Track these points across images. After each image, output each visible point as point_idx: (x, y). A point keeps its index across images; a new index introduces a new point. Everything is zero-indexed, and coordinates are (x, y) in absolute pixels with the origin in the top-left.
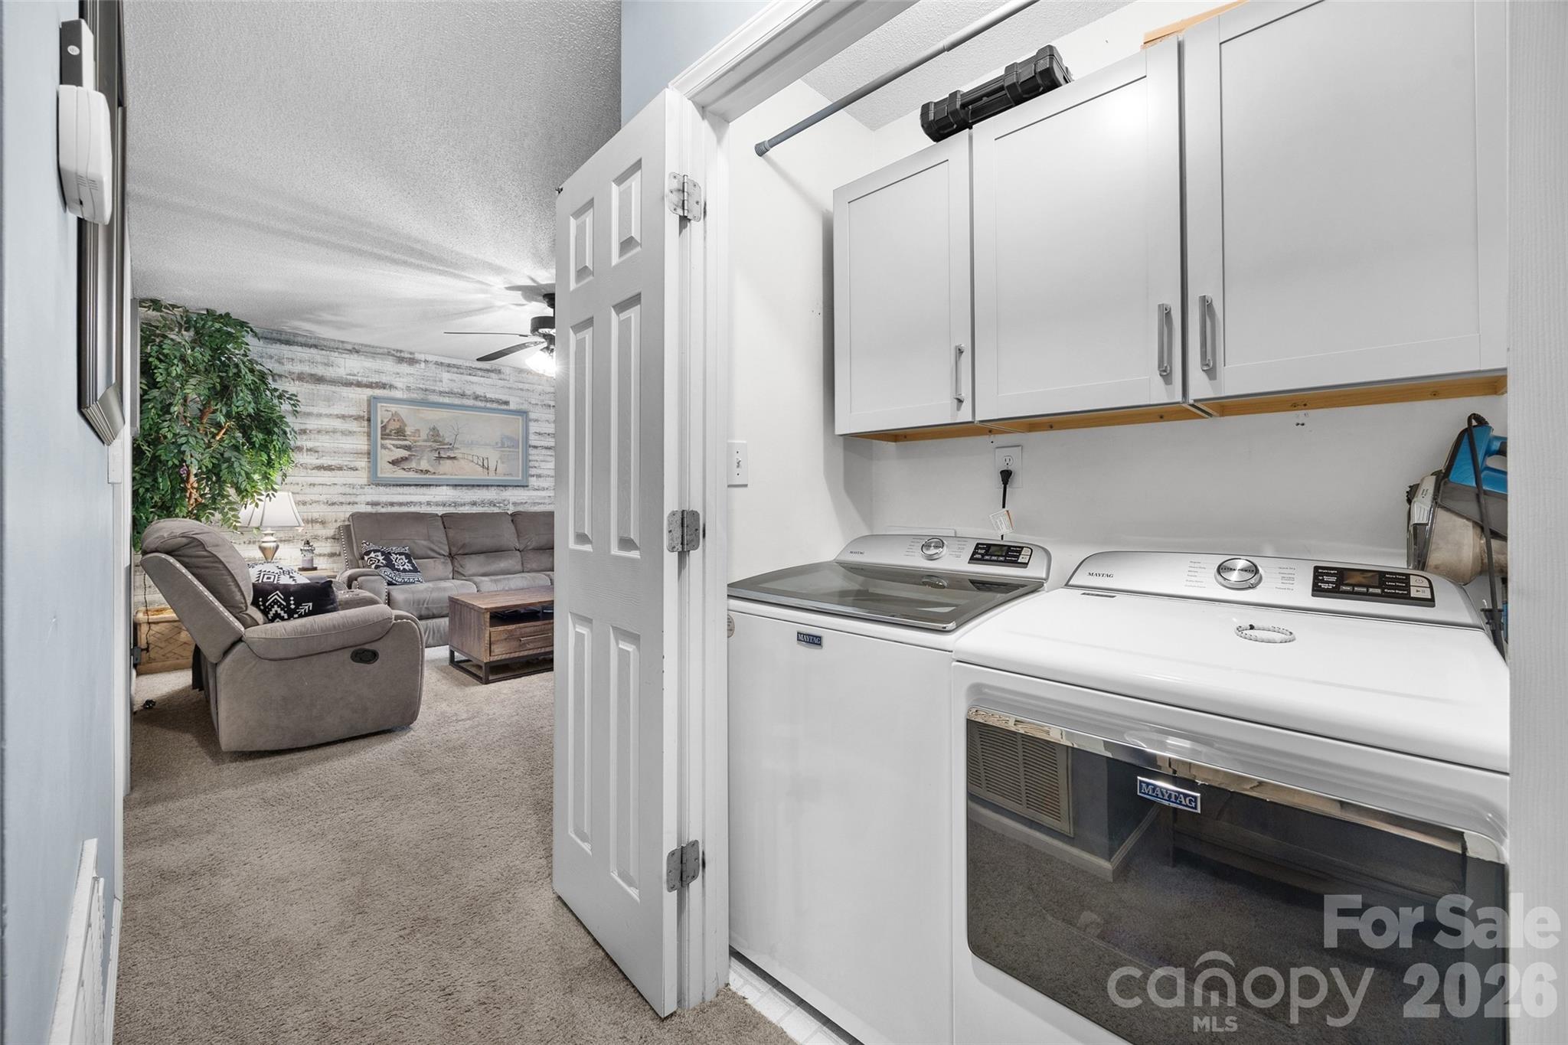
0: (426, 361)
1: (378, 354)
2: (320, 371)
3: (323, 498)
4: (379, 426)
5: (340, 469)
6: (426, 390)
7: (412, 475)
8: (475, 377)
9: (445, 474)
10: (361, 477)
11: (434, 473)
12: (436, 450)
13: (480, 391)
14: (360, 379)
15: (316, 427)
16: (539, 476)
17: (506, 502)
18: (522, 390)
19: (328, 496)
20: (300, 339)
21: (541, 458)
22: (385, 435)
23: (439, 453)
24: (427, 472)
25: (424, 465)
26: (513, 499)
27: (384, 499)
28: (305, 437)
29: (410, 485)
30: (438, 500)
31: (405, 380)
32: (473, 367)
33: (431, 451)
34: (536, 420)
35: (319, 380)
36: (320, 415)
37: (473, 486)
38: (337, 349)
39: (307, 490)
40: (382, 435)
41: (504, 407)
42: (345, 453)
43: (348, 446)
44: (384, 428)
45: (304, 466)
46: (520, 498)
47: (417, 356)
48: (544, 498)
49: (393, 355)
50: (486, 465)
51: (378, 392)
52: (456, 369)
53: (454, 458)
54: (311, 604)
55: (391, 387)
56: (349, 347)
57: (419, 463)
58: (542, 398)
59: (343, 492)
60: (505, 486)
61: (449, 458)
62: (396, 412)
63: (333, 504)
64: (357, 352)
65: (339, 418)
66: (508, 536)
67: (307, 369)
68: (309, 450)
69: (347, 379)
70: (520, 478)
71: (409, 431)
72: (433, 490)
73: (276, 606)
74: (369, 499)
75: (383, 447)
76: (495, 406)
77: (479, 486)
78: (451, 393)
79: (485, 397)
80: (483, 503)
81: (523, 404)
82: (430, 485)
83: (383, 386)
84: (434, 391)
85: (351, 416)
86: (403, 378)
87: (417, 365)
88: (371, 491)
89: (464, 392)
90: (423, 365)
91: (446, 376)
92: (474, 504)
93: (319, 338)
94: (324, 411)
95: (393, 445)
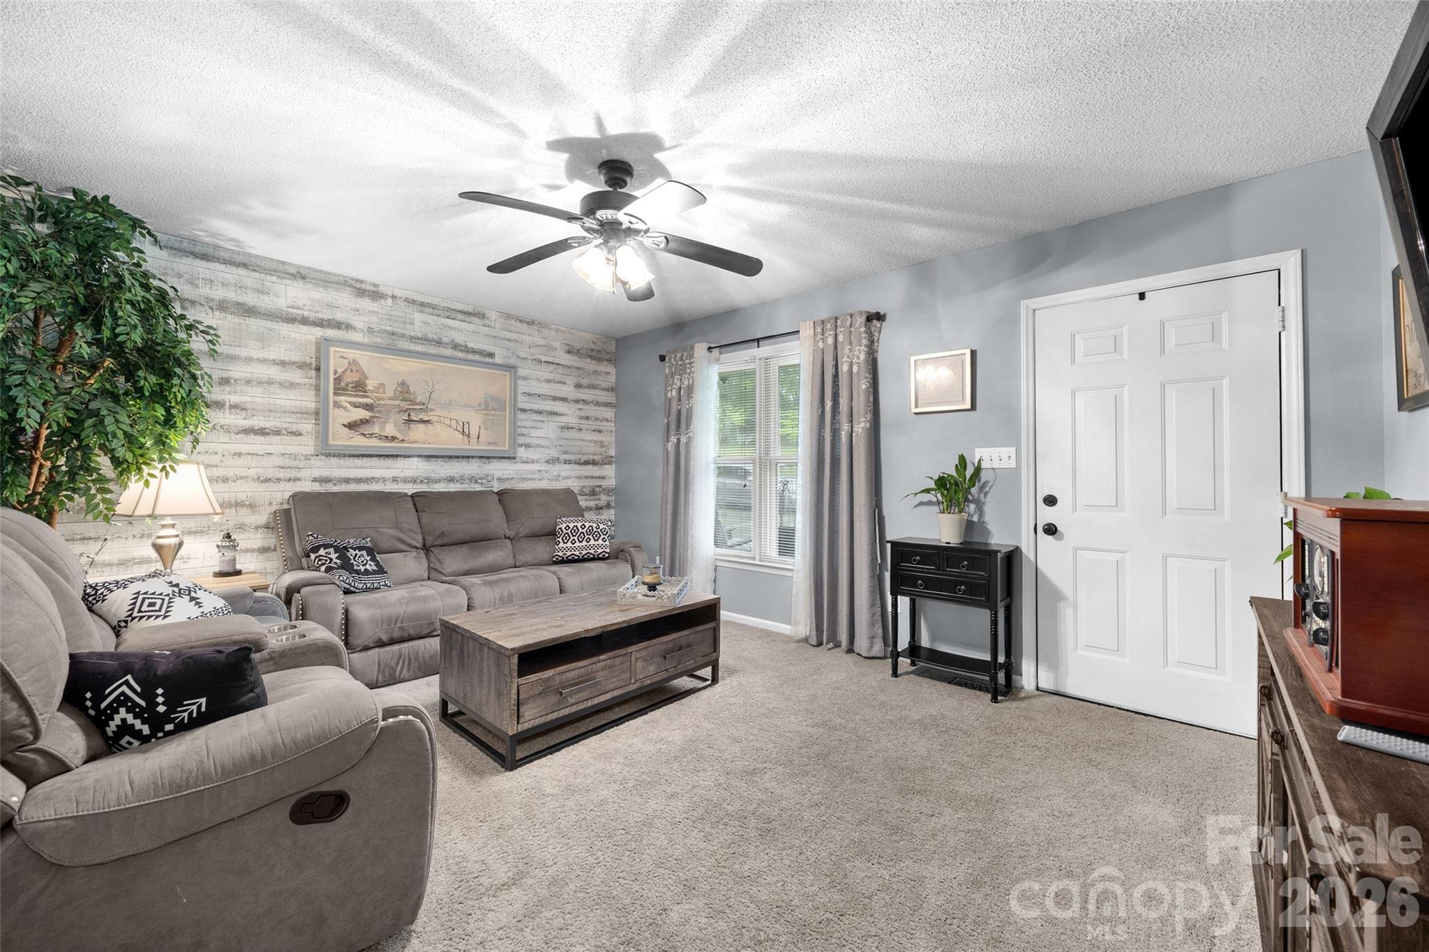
0: (394, 297)
1: (332, 282)
2: (250, 299)
3: (252, 473)
4: (332, 377)
5: (277, 433)
6: (393, 334)
7: (374, 442)
8: (454, 321)
9: (416, 442)
10: (306, 445)
11: (403, 440)
12: (405, 411)
13: (460, 339)
14: (306, 314)
15: (243, 375)
16: (528, 446)
17: (489, 478)
18: (509, 340)
19: (261, 470)
20: (222, 254)
21: (531, 424)
22: (339, 389)
23: (409, 415)
24: (394, 438)
25: (390, 430)
26: (498, 474)
27: (337, 473)
28: (227, 389)
29: (371, 456)
30: (407, 475)
31: (365, 319)
32: (452, 307)
33: (400, 412)
34: (525, 378)
35: (249, 311)
36: (249, 360)
37: (450, 457)
38: (275, 271)
39: (230, 461)
40: (335, 389)
41: (490, 360)
42: (285, 412)
43: (288, 403)
44: (338, 380)
45: (226, 429)
46: (505, 472)
47: (382, 289)
48: (534, 472)
49: (351, 286)
50: (467, 432)
51: (330, 333)
52: (431, 310)
53: (428, 422)
54: (203, 700)
55: (348, 327)
56: (293, 271)
57: (383, 428)
58: (531, 351)
59: (282, 465)
60: (489, 458)
61: (422, 421)
62: (354, 361)
63: (267, 481)
64: (304, 278)
65: (277, 364)
66: (496, 520)
67: (231, 295)
68: (234, 407)
69: (288, 313)
70: (507, 448)
71: (371, 383)
72: (401, 463)
73: (122, 710)
74: (317, 473)
75: (337, 405)
76: (477, 357)
77: (457, 457)
78: (424, 340)
79: (466, 347)
80: (462, 479)
81: (510, 357)
82: (397, 456)
83: (338, 325)
84: (403, 336)
85: (294, 363)
86: (363, 315)
87: (383, 301)
88: (319, 463)
89: (441, 339)
90: (389, 301)
91: (418, 317)
92: (451, 480)
93: (250, 255)
94: (255, 354)
95: (350, 403)
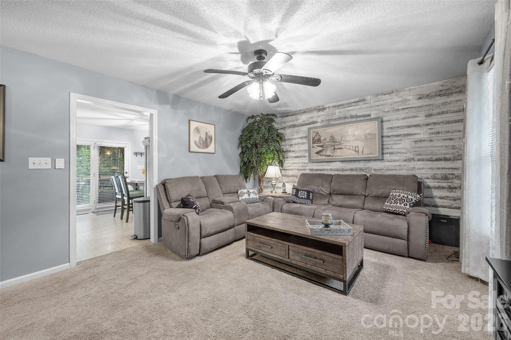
0: (329, 107)
1: (312, 110)
2: (295, 123)
3: (296, 168)
4: (312, 139)
5: (301, 157)
6: (329, 120)
7: (323, 157)
8: (351, 107)
9: (337, 156)
10: (306, 160)
11: (332, 156)
12: (333, 146)
13: (354, 113)
14: (306, 122)
15: (294, 143)
16: (391, 153)
17: (369, 169)
18: (378, 106)
19: (298, 167)
20: (290, 114)
21: (393, 142)
23: (334, 147)
24: (330, 156)
25: (328, 153)
26: (374, 167)
27: (315, 168)
28: (291, 147)
29: (324, 162)
30: (335, 168)
31: (321, 118)
32: (350, 102)
33: (331, 146)
34: (389, 121)
35: (294, 126)
36: (295, 138)
37: (351, 161)
38: (299, 113)
39: (292, 165)
40: (313, 142)
41: (368, 118)
42: (302, 151)
43: (303, 148)
44: (313, 139)
45: (291, 157)
46: (378, 166)
47: (326, 106)
48: (396, 166)
49: (317, 109)
50: (357, 149)
51: (312, 126)
52: (342, 107)
53: (341, 148)
55: (316, 122)
56: (302, 111)
57: (326, 153)
58: (392, 106)
59: (302, 165)
60: (369, 160)
61: (339, 148)
62: (317, 133)
63: (299, 170)
64: (305, 112)
65: (300, 138)
67: (291, 123)
68: (293, 151)
69: (302, 123)
70: (377, 155)
71: (322, 139)
72: (333, 164)
74: (310, 168)
75: (313, 147)
76: (362, 118)
77: (354, 161)
78: (340, 118)
79: (357, 115)
80: (356, 170)
81: (379, 113)
82: (332, 162)
83: (313, 123)
84: (332, 119)
85: (304, 137)
86: (319, 117)
87: (326, 110)
88: (310, 165)
89: (346, 116)
90: (328, 109)
91: (337, 111)
92: (352, 170)
93: (294, 111)
94: (296, 137)
95: (317, 146)
